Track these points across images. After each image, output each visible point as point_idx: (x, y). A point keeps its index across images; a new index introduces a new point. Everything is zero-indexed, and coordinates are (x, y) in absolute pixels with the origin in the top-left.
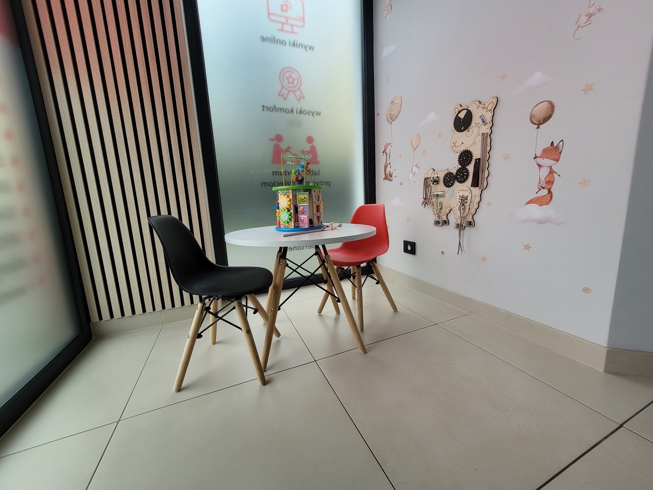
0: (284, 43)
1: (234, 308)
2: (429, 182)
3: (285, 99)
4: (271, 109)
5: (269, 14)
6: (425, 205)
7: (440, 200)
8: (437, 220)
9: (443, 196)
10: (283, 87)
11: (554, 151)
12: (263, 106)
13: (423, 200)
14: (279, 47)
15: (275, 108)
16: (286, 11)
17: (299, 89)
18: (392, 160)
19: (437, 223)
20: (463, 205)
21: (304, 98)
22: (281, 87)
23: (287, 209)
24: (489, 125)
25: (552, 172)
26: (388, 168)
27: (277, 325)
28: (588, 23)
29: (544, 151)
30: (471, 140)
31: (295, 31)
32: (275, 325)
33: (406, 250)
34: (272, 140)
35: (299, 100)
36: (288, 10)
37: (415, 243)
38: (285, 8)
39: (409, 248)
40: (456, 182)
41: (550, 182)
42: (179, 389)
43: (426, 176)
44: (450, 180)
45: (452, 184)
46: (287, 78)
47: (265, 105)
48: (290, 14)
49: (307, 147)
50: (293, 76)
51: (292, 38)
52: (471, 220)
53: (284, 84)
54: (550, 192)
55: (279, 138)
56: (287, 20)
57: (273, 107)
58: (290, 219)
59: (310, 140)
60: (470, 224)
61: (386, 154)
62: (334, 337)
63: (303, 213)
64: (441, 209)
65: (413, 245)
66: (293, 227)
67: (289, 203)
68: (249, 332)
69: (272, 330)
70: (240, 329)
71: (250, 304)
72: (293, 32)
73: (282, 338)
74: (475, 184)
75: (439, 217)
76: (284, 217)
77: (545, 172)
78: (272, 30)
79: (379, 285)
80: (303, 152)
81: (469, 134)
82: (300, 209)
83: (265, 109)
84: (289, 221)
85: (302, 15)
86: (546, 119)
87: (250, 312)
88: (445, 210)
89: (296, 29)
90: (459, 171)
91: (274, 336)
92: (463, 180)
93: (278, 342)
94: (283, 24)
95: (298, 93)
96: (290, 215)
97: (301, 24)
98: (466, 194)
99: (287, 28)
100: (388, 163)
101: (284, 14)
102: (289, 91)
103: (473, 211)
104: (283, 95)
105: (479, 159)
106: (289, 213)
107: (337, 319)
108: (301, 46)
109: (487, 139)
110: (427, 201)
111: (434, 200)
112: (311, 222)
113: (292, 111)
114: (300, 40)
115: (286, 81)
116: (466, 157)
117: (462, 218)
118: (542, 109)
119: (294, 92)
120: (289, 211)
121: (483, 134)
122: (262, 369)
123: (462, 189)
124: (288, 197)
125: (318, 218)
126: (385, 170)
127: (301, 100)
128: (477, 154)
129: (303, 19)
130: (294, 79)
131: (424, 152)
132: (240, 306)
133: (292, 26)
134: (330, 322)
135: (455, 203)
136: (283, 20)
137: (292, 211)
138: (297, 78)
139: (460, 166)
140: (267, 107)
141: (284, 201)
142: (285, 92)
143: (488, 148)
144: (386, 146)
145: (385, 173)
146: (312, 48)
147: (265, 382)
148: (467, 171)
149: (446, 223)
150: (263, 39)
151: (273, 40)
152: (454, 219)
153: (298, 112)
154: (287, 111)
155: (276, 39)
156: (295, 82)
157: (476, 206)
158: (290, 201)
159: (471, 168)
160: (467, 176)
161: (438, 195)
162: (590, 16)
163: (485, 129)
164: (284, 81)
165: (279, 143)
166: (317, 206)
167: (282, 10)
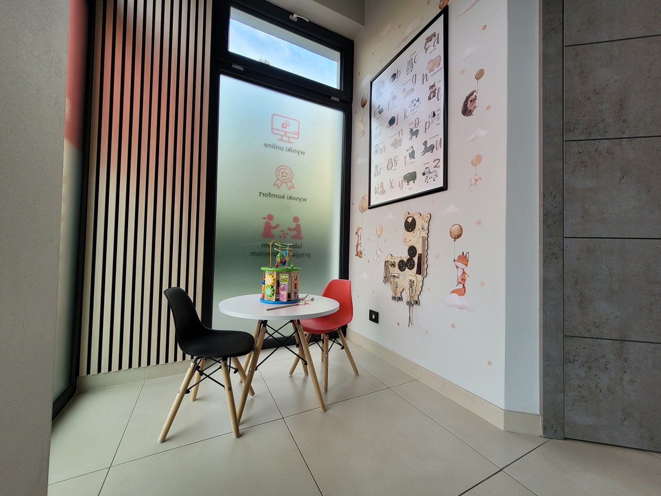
0: (282, 149)
1: (220, 367)
2: (388, 265)
3: (279, 188)
4: (267, 195)
5: (272, 129)
6: (385, 283)
7: (396, 280)
8: (394, 296)
9: (398, 277)
10: (278, 179)
11: (464, 258)
12: (260, 193)
13: (383, 278)
14: (277, 151)
15: (270, 194)
16: (286, 128)
17: (290, 181)
18: (362, 241)
19: (394, 298)
20: (412, 287)
21: (294, 188)
22: (277, 179)
23: (271, 285)
24: (427, 232)
25: (464, 273)
26: (359, 247)
27: (253, 385)
28: (475, 184)
29: (459, 257)
30: (415, 239)
31: (291, 141)
32: (251, 385)
33: (371, 319)
34: (264, 218)
35: (290, 189)
36: (287, 127)
37: (378, 313)
38: (285, 125)
39: (374, 317)
40: (407, 269)
41: (464, 280)
42: (164, 440)
43: (387, 260)
44: (403, 266)
45: (404, 269)
46: (282, 173)
47: (262, 192)
48: (288, 129)
49: (293, 225)
50: (287, 172)
51: (289, 145)
52: (417, 300)
53: (279, 177)
54: (464, 287)
55: (270, 217)
56: (285, 134)
57: (268, 193)
58: (273, 294)
59: (296, 219)
60: (417, 302)
61: (358, 236)
62: (300, 396)
63: (283, 290)
64: (397, 287)
65: (377, 314)
66: (274, 300)
67: (273, 282)
68: (230, 389)
69: (248, 389)
70: (223, 386)
71: (233, 365)
72: (289, 142)
73: (256, 397)
74: (419, 272)
75: (395, 294)
76: (268, 292)
77: (460, 272)
78: (274, 140)
79: (344, 350)
80: (290, 229)
81: (415, 234)
82: (282, 287)
83: (262, 194)
84: (271, 295)
85: (298, 131)
86: (459, 236)
87: (232, 371)
88: (399, 289)
89: (291, 140)
90: (408, 260)
91: (249, 394)
92: (411, 268)
93: (252, 400)
94: (282, 136)
95: (289, 184)
96: (273, 291)
97: (297, 136)
98: (413, 279)
99: (285, 138)
100: (359, 243)
101: (284, 129)
102: (283, 182)
103: (418, 293)
104: (277, 185)
105: (421, 254)
106: (272, 289)
107: (305, 380)
108: (295, 151)
109: (425, 240)
110: (386, 279)
111: (392, 279)
112: (289, 295)
113: (284, 197)
114: (294, 147)
115: (281, 175)
116: (412, 250)
117: (411, 297)
118: (455, 229)
119: (286, 183)
120: (272, 287)
121: (423, 237)
122: (237, 422)
123: (410, 274)
124: (273, 277)
125: (296, 293)
126: (357, 248)
127: (292, 189)
128: (419, 251)
129: (298, 134)
130: (287, 174)
131: (385, 241)
132: (225, 366)
133: (289, 137)
134: (299, 383)
135: (406, 285)
136: (283, 134)
137: (275, 288)
138: (290, 173)
139: (409, 257)
140: (263, 194)
141: (269, 280)
142: (279, 183)
143: (426, 248)
144: (358, 229)
145: (357, 250)
146: (303, 153)
147: (239, 435)
148: (414, 262)
149: (400, 299)
150: (266, 145)
151: (274, 147)
152: (406, 297)
153: (289, 198)
154: (279, 197)
155: (276, 146)
156: (288, 176)
157: (420, 289)
158: (274, 280)
159: (416, 259)
160: (414, 265)
161: (394, 276)
162: (476, 180)
163: (424, 234)
164: (279, 175)
165: (270, 222)
166: (295, 284)
167: (283, 127)
